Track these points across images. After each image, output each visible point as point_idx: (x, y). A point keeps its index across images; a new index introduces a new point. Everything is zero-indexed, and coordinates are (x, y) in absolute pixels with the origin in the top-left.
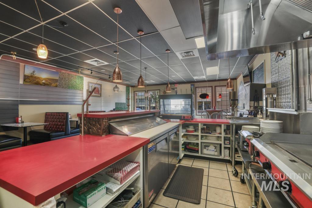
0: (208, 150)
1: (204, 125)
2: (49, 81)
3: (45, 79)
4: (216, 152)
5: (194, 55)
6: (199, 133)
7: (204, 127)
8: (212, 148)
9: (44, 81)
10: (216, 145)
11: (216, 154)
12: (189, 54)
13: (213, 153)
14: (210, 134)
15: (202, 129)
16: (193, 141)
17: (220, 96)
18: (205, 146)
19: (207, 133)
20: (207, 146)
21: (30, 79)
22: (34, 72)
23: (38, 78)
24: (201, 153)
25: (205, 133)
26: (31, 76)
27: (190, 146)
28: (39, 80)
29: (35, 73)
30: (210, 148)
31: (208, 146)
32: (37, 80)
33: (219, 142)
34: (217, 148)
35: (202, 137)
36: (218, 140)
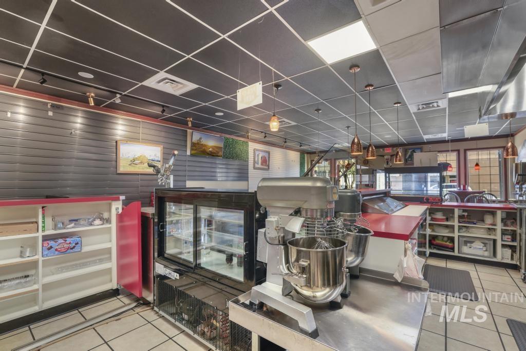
0: (470, 247)
1: (464, 211)
2: (217, 150)
3: (212, 147)
4: (486, 252)
5: (438, 106)
6: (456, 223)
7: (464, 214)
8: (478, 245)
9: (210, 149)
10: (487, 242)
11: (486, 254)
12: (431, 105)
13: (480, 253)
14: (475, 224)
15: (460, 217)
16: (445, 233)
17: (477, 167)
18: (466, 243)
19: (469, 223)
20: (469, 241)
21: (196, 147)
22: (200, 138)
23: (205, 146)
24: (459, 253)
25: (464, 222)
26: (198, 144)
27: (438, 242)
28: (206, 148)
29: (201, 140)
30: (473, 245)
31: (472, 242)
32: (203, 148)
33: (492, 237)
34: (488, 246)
35: (460, 228)
36: (490, 235)
